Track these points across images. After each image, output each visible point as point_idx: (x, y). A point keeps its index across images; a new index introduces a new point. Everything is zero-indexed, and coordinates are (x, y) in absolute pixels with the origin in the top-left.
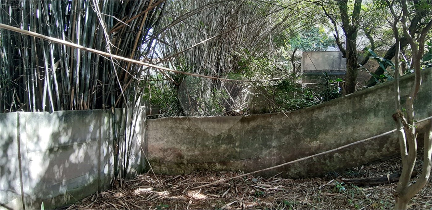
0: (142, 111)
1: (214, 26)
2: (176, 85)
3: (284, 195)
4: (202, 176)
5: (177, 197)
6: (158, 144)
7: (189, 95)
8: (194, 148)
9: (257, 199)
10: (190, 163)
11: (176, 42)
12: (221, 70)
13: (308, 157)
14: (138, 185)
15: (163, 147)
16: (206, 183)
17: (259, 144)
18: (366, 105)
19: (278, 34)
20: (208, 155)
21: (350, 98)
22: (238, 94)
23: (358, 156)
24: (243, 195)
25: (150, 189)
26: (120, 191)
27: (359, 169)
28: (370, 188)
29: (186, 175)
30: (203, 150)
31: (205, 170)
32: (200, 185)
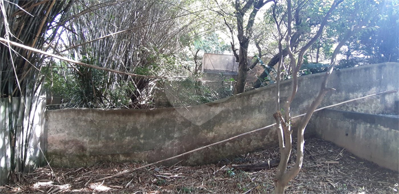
0: (42, 101)
1: (125, 19)
2: (80, 75)
3: (183, 182)
4: (105, 168)
5: (79, 190)
6: (59, 136)
7: (94, 86)
8: (97, 141)
9: (159, 187)
10: (92, 155)
11: (84, 30)
12: (129, 62)
13: (205, 147)
14: (37, 179)
15: (64, 139)
16: (109, 174)
17: (162, 137)
18: (252, 103)
19: (184, 35)
20: (112, 147)
21: (240, 96)
22: (144, 86)
23: (245, 145)
24: (146, 184)
25: (50, 183)
26: (18, 186)
27: (246, 156)
28: (254, 173)
29: (88, 167)
30: (107, 142)
31: (109, 162)
32: (103, 177)
